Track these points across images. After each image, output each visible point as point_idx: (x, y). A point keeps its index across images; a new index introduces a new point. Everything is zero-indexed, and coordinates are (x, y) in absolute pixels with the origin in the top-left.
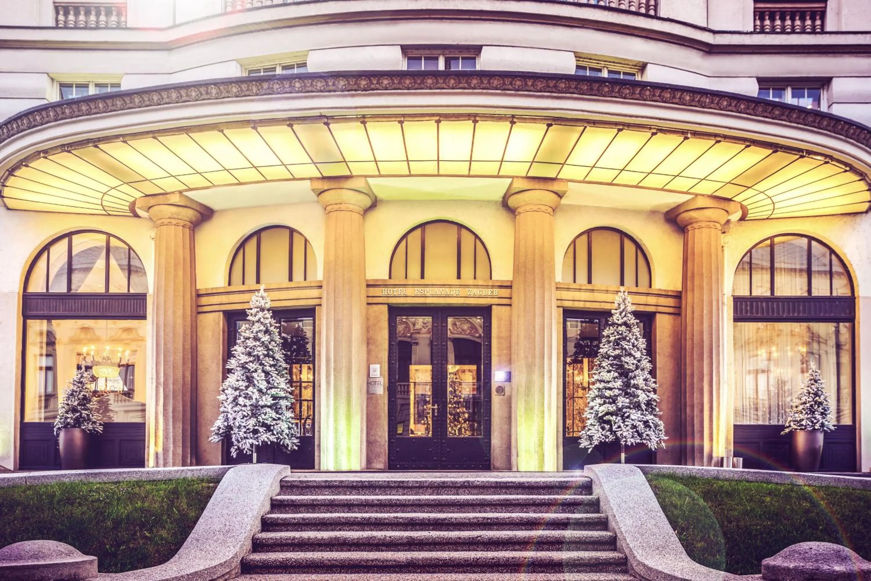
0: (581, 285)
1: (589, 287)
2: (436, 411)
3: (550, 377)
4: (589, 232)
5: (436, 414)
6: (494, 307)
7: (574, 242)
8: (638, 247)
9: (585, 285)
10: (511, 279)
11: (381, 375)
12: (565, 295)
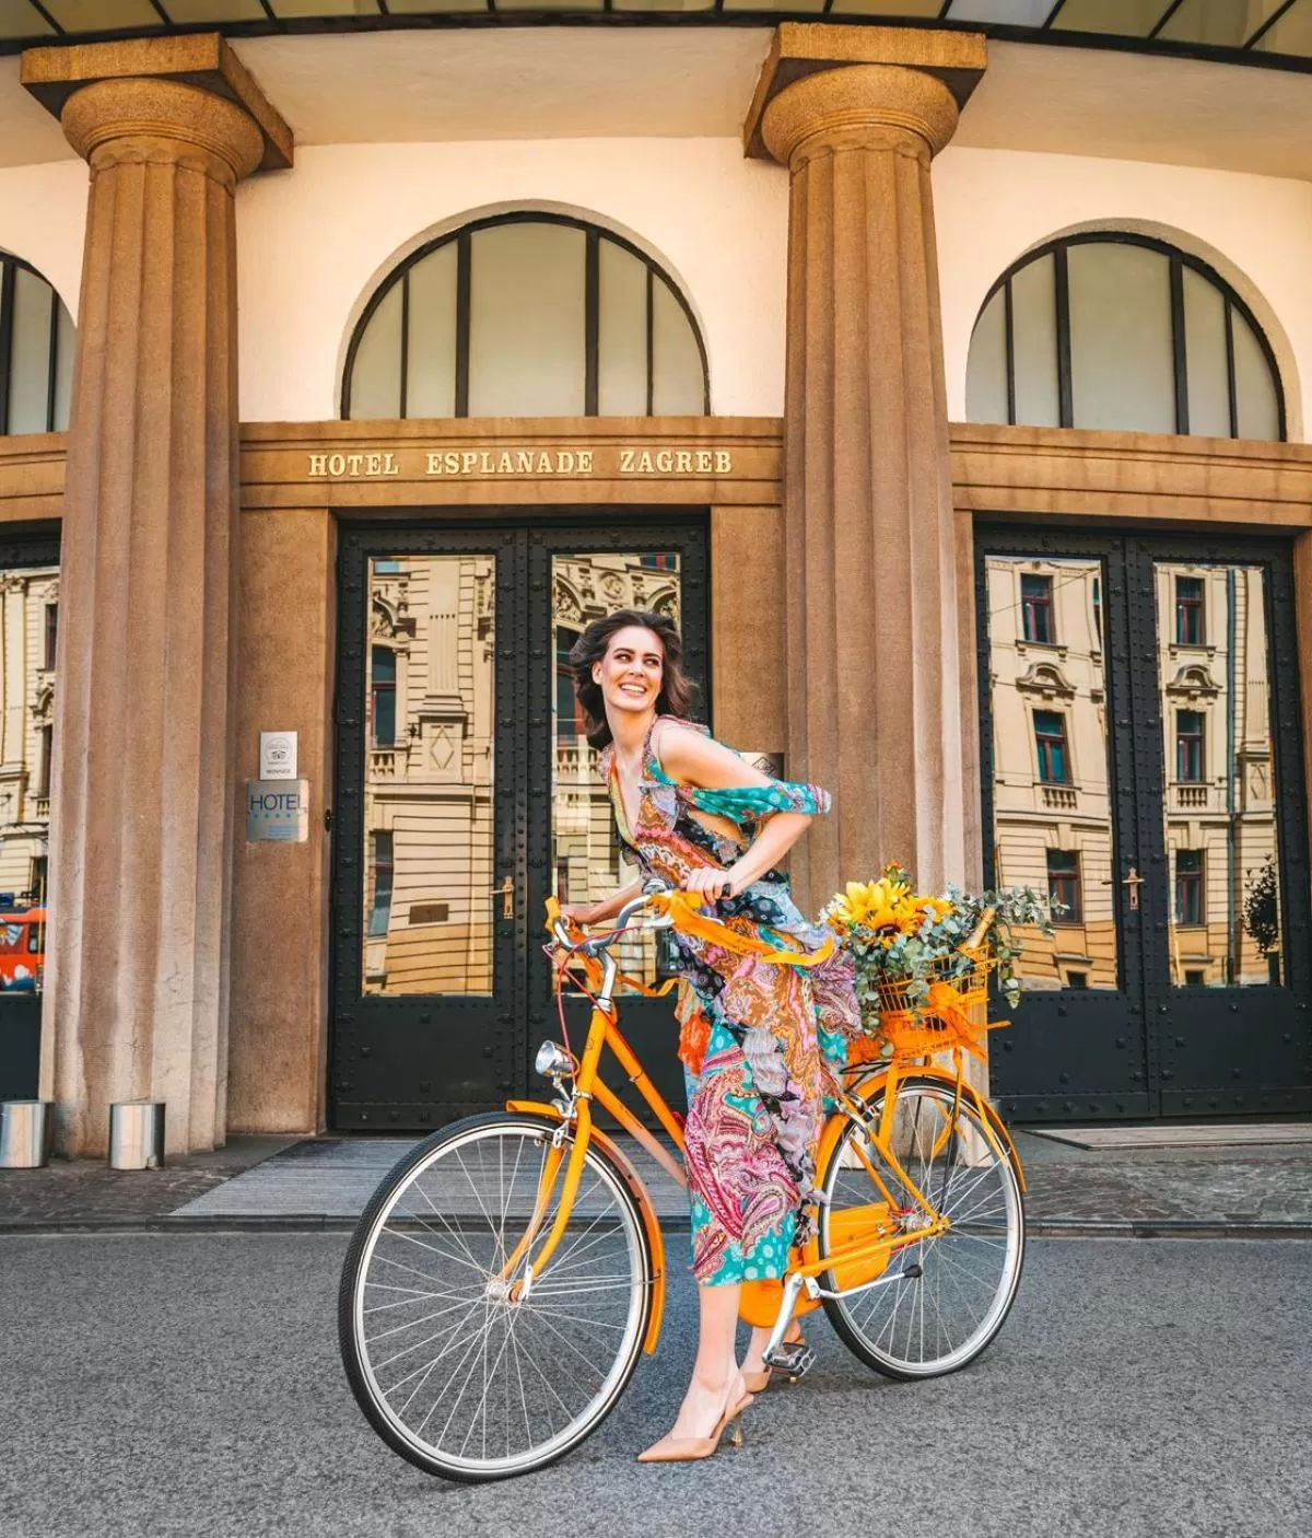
0: (1036, 432)
1: (1065, 438)
2: (508, 901)
3: (938, 778)
4: (1056, 249)
5: (508, 915)
6: (716, 513)
7: (1005, 281)
8: (1233, 300)
9: (1051, 432)
10: (781, 414)
11: (299, 771)
12: (981, 466)
